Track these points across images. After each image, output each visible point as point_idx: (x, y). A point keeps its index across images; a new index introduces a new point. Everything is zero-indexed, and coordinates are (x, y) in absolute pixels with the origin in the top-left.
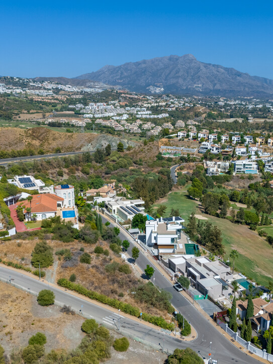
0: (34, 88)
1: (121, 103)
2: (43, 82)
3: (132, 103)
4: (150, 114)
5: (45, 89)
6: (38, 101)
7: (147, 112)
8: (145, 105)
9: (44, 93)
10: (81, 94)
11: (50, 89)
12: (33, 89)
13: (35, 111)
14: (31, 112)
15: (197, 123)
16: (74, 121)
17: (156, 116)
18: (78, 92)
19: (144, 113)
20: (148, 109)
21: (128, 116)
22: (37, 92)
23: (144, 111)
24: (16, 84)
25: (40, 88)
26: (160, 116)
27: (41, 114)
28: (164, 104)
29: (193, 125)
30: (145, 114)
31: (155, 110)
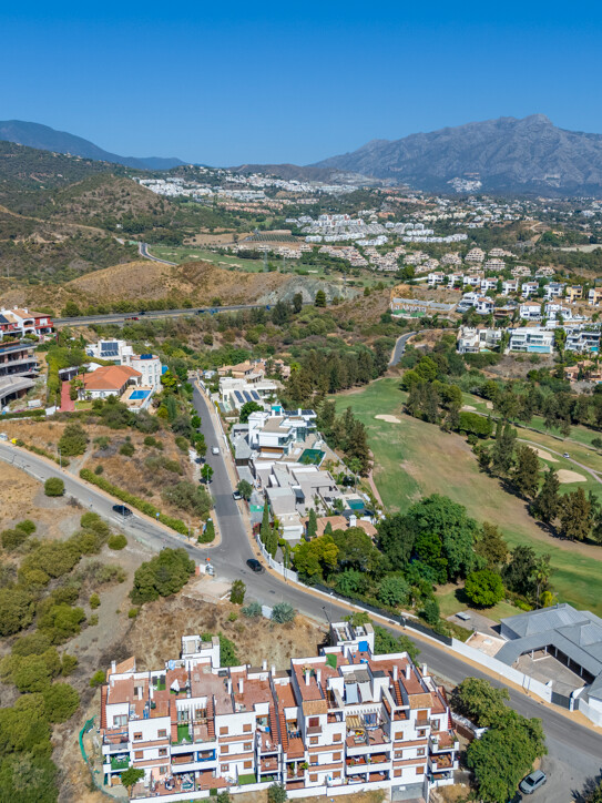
0: (233, 186)
1: (380, 214)
2: (250, 174)
3: (404, 213)
4: (430, 236)
5: (252, 187)
6: (233, 212)
7: (424, 232)
8: (426, 218)
9: (248, 194)
10: (314, 197)
11: (260, 189)
12: (231, 188)
13: (223, 230)
14: (215, 230)
15: (509, 254)
16: (282, 249)
17: (440, 240)
18: (310, 193)
19: (419, 232)
20: (429, 225)
21: (386, 239)
22: (237, 193)
23: (420, 229)
24: (202, 179)
25: (242, 186)
26: (449, 239)
27: (231, 236)
28: (463, 215)
29: (501, 258)
30: (420, 234)
31: (443, 228)
